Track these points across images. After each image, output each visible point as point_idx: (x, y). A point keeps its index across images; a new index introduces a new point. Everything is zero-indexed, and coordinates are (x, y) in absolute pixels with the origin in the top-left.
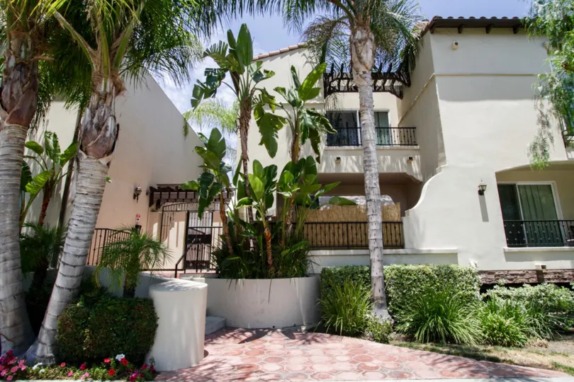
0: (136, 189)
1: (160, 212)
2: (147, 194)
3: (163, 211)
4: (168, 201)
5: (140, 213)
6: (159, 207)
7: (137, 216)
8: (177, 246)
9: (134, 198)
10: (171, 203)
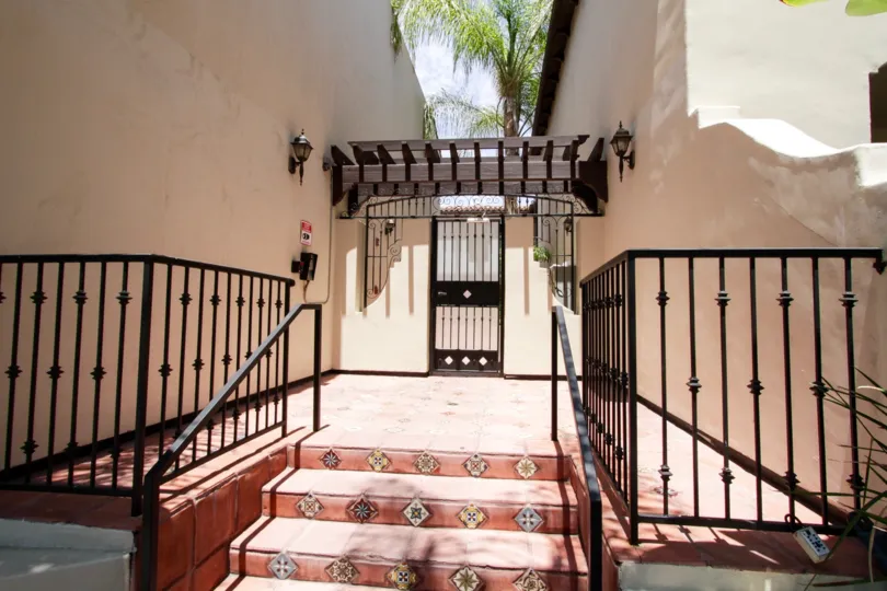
0: (296, 143)
1: (358, 220)
2: (325, 166)
3: (368, 218)
4: (376, 193)
5: (311, 220)
6: (358, 208)
7: (303, 225)
8: (411, 310)
9: (292, 171)
10: (387, 199)
